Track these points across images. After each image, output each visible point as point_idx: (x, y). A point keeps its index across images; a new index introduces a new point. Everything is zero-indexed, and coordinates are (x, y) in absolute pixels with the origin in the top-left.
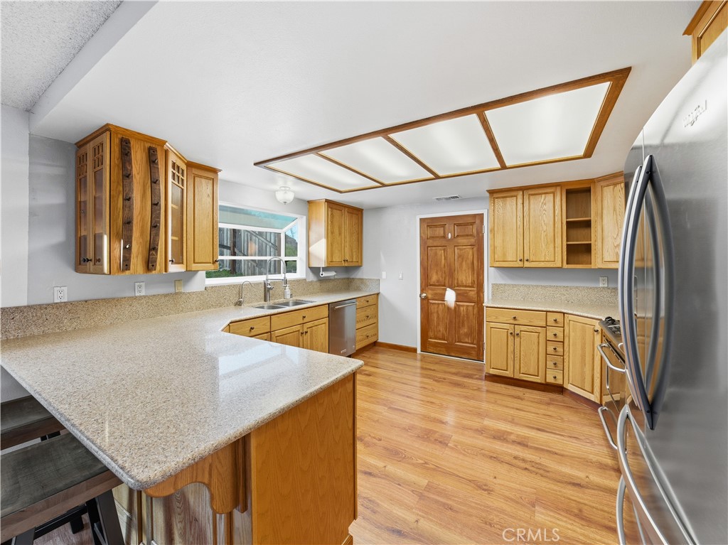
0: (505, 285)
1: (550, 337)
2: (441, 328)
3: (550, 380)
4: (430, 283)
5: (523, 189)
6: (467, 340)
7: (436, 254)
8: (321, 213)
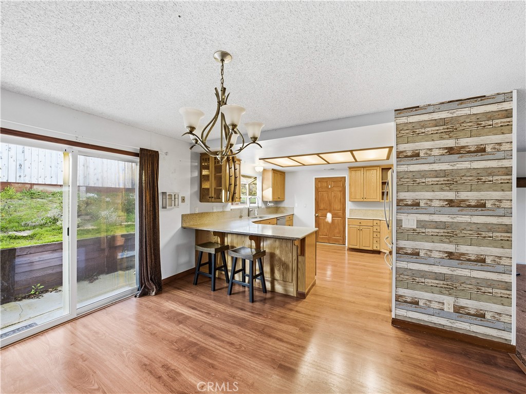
0: (355, 209)
1: (375, 230)
2: (326, 230)
3: (375, 248)
4: (320, 209)
5: (364, 167)
6: (338, 235)
7: (323, 195)
8: (270, 175)
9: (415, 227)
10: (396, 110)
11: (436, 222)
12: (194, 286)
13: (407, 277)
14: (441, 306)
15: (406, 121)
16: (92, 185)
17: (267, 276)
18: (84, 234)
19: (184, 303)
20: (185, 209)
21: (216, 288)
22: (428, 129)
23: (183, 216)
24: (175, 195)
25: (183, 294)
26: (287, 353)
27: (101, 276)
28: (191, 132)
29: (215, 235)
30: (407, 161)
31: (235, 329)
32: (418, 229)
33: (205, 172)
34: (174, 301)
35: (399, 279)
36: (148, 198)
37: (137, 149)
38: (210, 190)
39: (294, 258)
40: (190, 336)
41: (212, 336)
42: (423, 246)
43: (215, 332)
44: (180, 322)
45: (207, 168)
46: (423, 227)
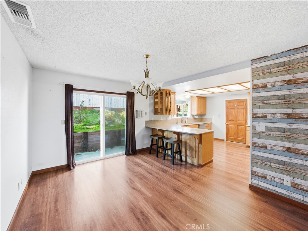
2: (233, 134)
4: (229, 120)
7: (231, 111)
8: (196, 99)
9: (264, 130)
10: (252, 60)
11: (278, 128)
12: (149, 154)
13: (259, 161)
14: (282, 181)
15: (258, 66)
16: (113, 107)
17: (183, 154)
18: (109, 128)
19: (143, 160)
20: (147, 118)
21: (158, 156)
22: (273, 70)
23: (146, 121)
24: (142, 112)
25: (144, 157)
26: (180, 186)
27: (115, 147)
28: (134, 89)
29: (159, 131)
30: (258, 90)
31: (161, 173)
32: (266, 132)
33: (156, 100)
34: (139, 159)
35: (254, 161)
36: (130, 113)
37: (125, 92)
38: (158, 109)
39: (196, 145)
40: (141, 172)
41: (150, 173)
42: (269, 142)
43: (152, 172)
44: (139, 166)
45: (157, 98)
46: (269, 131)
